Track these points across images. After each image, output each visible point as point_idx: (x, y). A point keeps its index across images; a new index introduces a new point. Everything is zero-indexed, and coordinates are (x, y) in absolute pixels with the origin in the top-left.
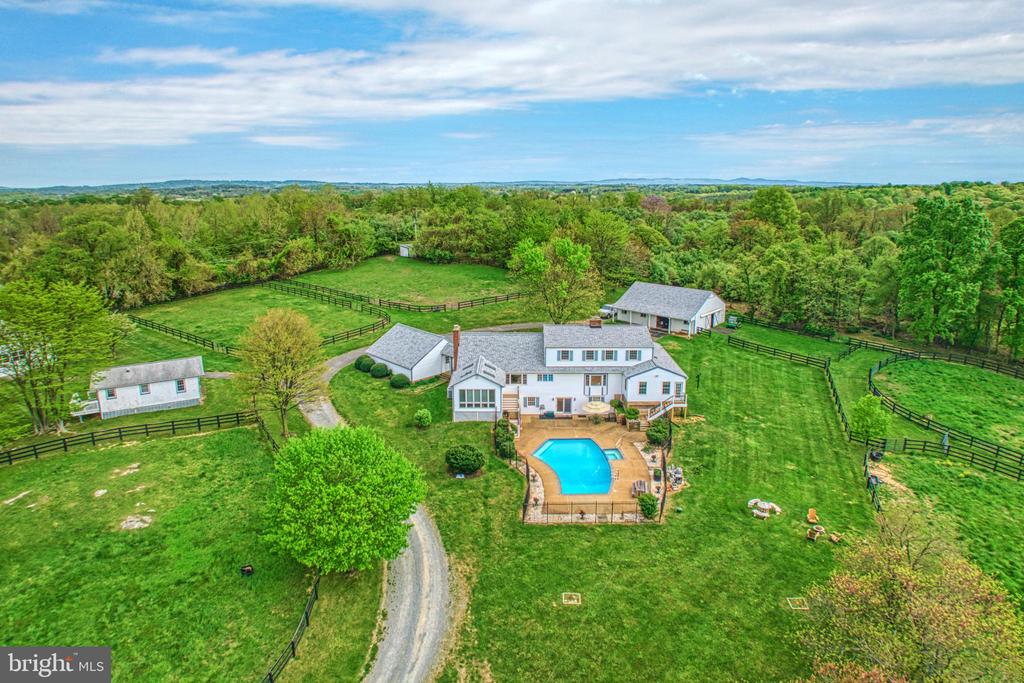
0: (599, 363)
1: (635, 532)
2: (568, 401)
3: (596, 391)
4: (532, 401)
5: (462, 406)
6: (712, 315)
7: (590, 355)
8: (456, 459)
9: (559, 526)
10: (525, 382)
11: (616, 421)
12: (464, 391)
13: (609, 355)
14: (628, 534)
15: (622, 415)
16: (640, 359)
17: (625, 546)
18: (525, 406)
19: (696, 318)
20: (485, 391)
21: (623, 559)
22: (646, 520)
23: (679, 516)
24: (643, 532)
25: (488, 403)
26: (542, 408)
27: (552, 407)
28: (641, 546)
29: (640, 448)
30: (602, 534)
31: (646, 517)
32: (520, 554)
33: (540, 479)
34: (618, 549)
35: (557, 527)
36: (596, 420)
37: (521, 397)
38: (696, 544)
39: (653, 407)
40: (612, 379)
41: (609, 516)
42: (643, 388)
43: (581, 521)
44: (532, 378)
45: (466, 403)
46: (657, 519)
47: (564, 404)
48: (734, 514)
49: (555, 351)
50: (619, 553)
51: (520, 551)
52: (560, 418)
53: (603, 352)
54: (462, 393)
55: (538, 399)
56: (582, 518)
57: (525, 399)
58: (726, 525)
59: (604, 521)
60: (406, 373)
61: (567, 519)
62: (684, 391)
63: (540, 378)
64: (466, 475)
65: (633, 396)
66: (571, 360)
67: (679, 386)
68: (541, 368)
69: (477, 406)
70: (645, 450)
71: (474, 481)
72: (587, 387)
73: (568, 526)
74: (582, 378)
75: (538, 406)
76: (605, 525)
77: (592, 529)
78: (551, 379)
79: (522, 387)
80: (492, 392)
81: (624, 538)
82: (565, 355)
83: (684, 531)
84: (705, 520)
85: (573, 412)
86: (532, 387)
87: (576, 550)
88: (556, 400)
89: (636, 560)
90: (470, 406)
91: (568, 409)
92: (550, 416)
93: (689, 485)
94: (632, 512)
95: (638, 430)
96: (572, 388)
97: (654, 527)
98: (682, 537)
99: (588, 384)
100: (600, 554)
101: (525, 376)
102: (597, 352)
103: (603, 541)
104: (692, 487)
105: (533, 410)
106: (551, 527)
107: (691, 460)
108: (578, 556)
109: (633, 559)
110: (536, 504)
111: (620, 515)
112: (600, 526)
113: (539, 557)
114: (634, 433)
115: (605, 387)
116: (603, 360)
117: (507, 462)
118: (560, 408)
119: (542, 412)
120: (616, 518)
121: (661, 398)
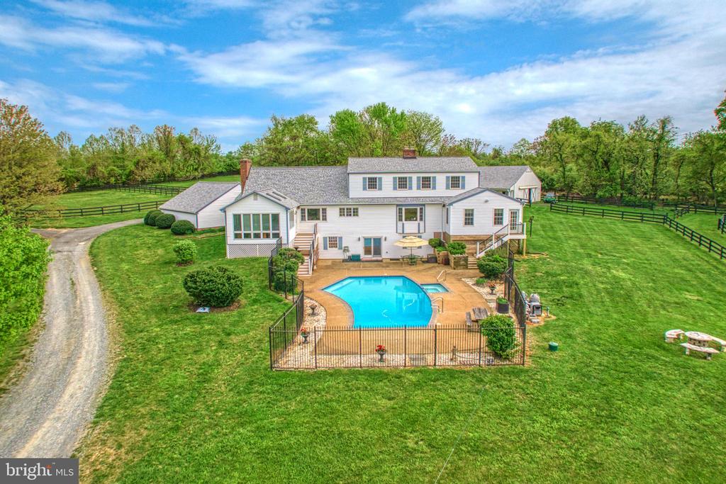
0: (414, 193)
1: (480, 381)
2: (378, 241)
3: (411, 226)
4: (333, 242)
5: (237, 236)
6: (530, 189)
7: (402, 183)
8: (195, 282)
9: (335, 373)
10: (325, 219)
11: (436, 262)
12: (240, 215)
13: (426, 183)
14: (469, 385)
15: (443, 253)
16: (463, 187)
17: (464, 407)
18: (325, 248)
19: (515, 188)
20: (266, 216)
21: (462, 434)
22: (497, 362)
23: (555, 355)
24: (495, 380)
25: (271, 232)
26: (346, 250)
27: (358, 249)
28: (496, 405)
29: (470, 283)
30: (417, 385)
31: (497, 356)
32: (242, 425)
33: (323, 313)
34: (449, 413)
35: (331, 375)
36: (412, 261)
37: (320, 236)
38: (607, 400)
39: (484, 241)
40: (430, 213)
41: (430, 358)
42: (469, 218)
43: (379, 364)
44: (333, 213)
45: (243, 232)
46: (517, 360)
47: (374, 246)
48: (648, 351)
49: (360, 178)
50: (452, 420)
51: (244, 417)
52: (367, 261)
53: (418, 178)
54: (237, 218)
55: (341, 238)
56: (381, 360)
57: (325, 239)
58: (646, 366)
59: (422, 363)
60: (191, 219)
61: (353, 361)
62: (520, 220)
63: (342, 213)
64: (212, 307)
65: (457, 228)
66: (380, 189)
67: (514, 214)
68: (343, 200)
69: (257, 236)
70: (477, 284)
71: (220, 316)
72: (400, 224)
73: (354, 373)
74: (393, 212)
75: (340, 248)
76: (423, 371)
77: (399, 377)
78: (356, 213)
79: (320, 224)
80: (276, 218)
81: (461, 394)
82: (373, 184)
83: (574, 378)
84: (605, 360)
85: (384, 255)
86: (334, 224)
87: (361, 414)
88: (362, 240)
89: (490, 432)
90: (247, 236)
91: (378, 251)
92: (355, 259)
93: (554, 317)
94: (470, 351)
95: (466, 267)
96: (382, 224)
97: (516, 373)
98: (573, 388)
99: (401, 220)
100: (413, 421)
101: (324, 210)
102: (411, 178)
103: (419, 397)
104: (558, 319)
105: (334, 254)
106: (320, 375)
107: (545, 291)
108: (364, 427)
109: (485, 434)
110: (306, 342)
111: (450, 355)
112: (413, 372)
113: (280, 430)
114: (460, 271)
115: (422, 223)
116: (418, 188)
117: (281, 296)
118: (367, 251)
119: (346, 256)
120: (444, 360)
121: (492, 229)
